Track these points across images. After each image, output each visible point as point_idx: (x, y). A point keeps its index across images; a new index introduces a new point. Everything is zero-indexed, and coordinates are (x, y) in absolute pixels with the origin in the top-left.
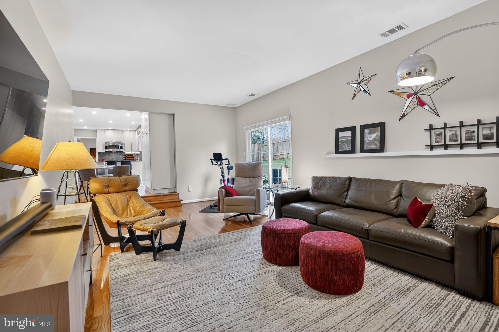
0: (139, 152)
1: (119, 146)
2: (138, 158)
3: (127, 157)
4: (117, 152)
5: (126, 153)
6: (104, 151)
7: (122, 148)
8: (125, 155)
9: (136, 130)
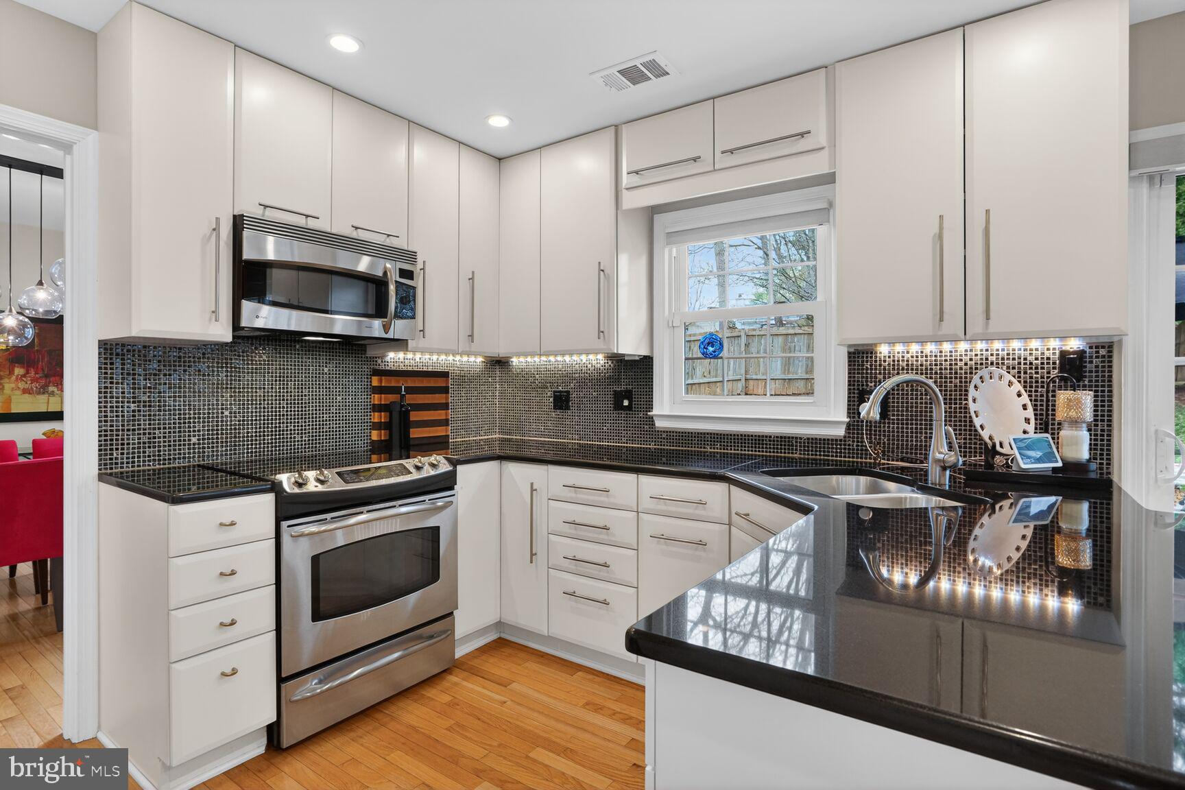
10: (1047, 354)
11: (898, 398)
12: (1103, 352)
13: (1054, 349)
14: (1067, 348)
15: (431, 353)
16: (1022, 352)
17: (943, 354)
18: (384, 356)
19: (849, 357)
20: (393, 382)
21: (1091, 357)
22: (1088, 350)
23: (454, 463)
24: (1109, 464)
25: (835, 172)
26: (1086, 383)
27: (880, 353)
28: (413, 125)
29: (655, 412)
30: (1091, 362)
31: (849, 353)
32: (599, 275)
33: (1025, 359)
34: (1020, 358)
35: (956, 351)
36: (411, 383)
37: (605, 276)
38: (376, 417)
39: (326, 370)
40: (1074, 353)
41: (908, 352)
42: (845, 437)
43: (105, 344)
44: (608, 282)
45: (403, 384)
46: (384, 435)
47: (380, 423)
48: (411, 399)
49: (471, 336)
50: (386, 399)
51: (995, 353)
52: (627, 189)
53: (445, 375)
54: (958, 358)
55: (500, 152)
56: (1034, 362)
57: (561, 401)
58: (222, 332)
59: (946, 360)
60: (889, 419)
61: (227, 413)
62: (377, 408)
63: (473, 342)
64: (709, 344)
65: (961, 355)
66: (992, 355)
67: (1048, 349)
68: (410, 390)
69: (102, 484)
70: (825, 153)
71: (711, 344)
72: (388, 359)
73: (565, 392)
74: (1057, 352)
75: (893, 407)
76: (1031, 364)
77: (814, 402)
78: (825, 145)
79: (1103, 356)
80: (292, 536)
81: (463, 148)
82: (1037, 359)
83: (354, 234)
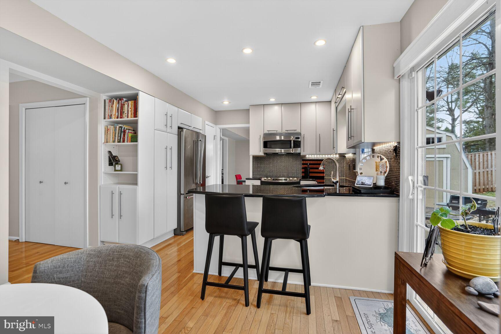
0: (337, 156)
1: (292, 142)
2: (338, 180)
3: (310, 166)
4: (289, 154)
5: (308, 157)
6: (261, 154)
7: (297, 144)
8: (304, 162)
9: (330, 101)
14: (394, 145)
20: (307, 162)
21: (397, 148)
32: (333, 132)
37: (335, 131)
43: (253, 157)
45: (309, 162)
47: (303, 172)
50: (305, 166)
62: (302, 168)
68: (310, 164)
72: (306, 157)
81: (318, 104)
83: (287, 132)
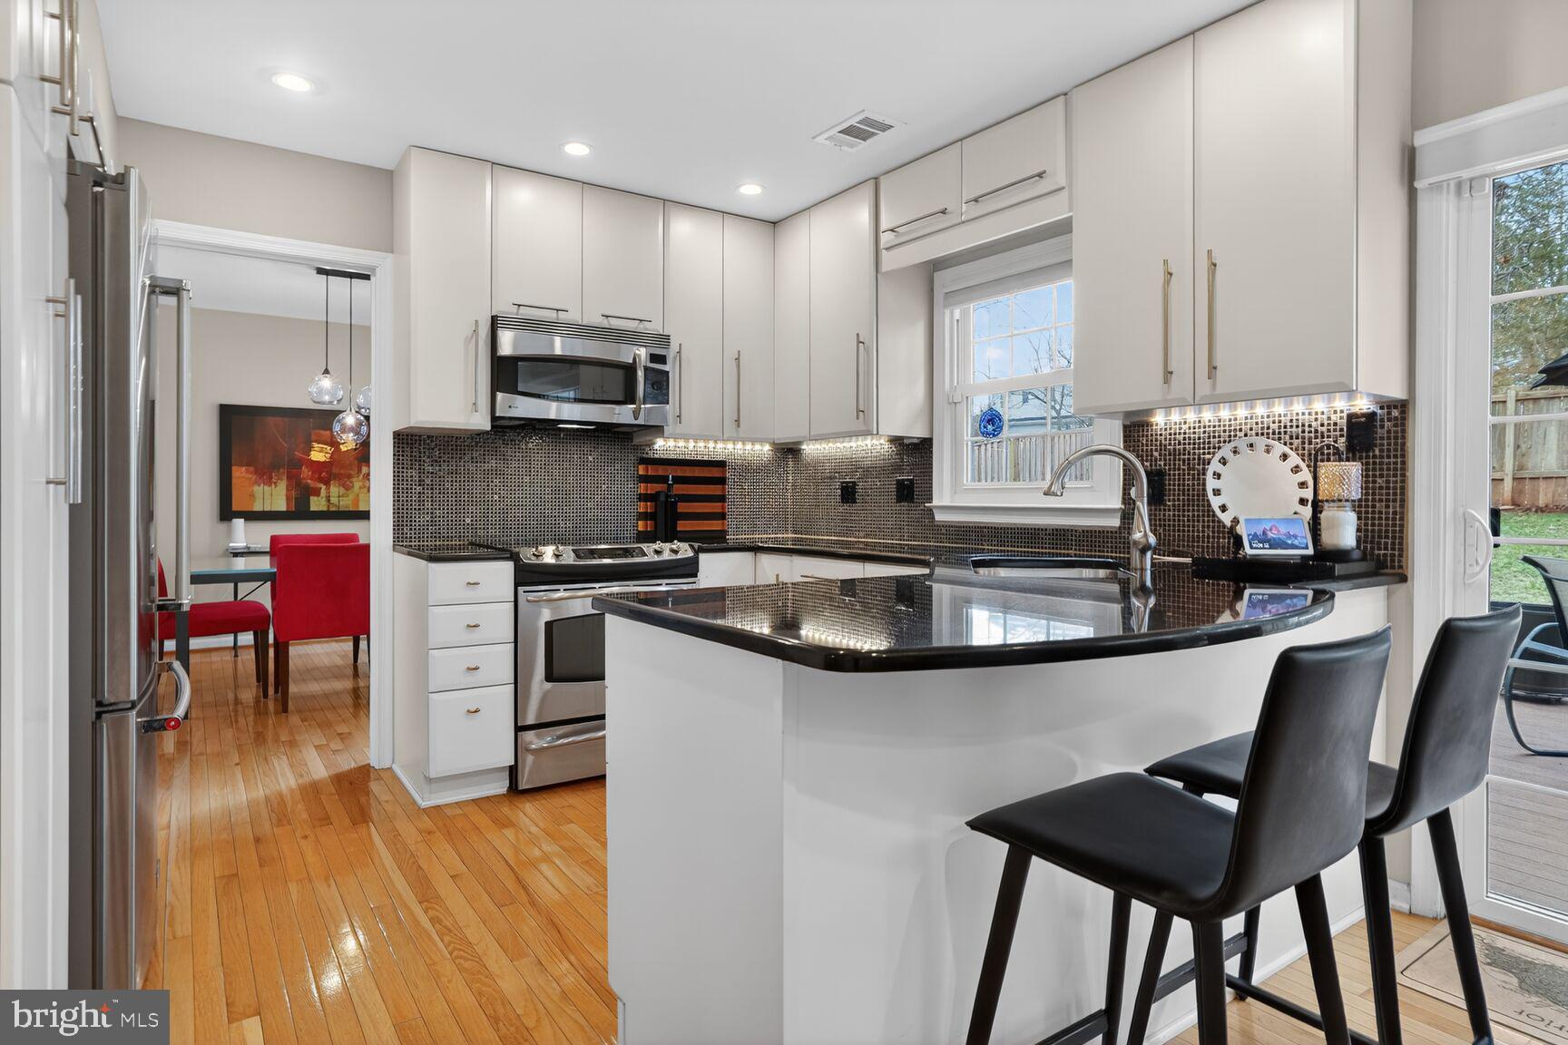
1: (640, 373)
8: (650, 470)
10: (1334, 417)
11: (1174, 480)
12: (1395, 413)
13: (1342, 412)
14: (1355, 410)
15: (687, 439)
16: (1307, 417)
17: (1222, 423)
18: (651, 444)
19: (1125, 432)
20: (661, 471)
21: (1382, 420)
22: (1379, 411)
23: (697, 552)
24: (1400, 555)
25: (1071, 217)
26: (1377, 452)
27: (1157, 425)
28: (667, 204)
29: (936, 502)
30: (1382, 427)
31: (1125, 427)
32: (858, 347)
33: (1310, 426)
34: (1303, 425)
35: (1236, 419)
36: (680, 472)
37: (865, 349)
38: (642, 507)
39: (590, 458)
40: (1364, 415)
41: (1185, 423)
42: (1120, 528)
43: (399, 435)
44: (868, 355)
45: (671, 473)
46: (650, 525)
47: (646, 513)
48: (679, 489)
49: (737, 421)
50: (653, 488)
51: (1277, 419)
52: (887, 249)
53: (721, 464)
54: (1238, 428)
55: (773, 216)
56: (1320, 429)
57: (848, 493)
58: (482, 422)
59: (1225, 431)
60: (1165, 505)
61: (496, 497)
62: (643, 498)
63: (739, 426)
64: (988, 421)
65: (1241, 424)
66: (1274, 422)
67: (1335, 412)
68: (677, 480)
69: (395, 553)
70: (1064, 194)
71: (991, 421)
72: (656, 447)
73: (852, 482)
74: (1345, 415)
75: (1170, 490)
76: (1316, 431)
77: (1092, 487)
78: (1064, 185)
79: (1396, 418)
80: (528, 601)
81: (729, 220)
82: (1322, 425)
83: (605, 323)
